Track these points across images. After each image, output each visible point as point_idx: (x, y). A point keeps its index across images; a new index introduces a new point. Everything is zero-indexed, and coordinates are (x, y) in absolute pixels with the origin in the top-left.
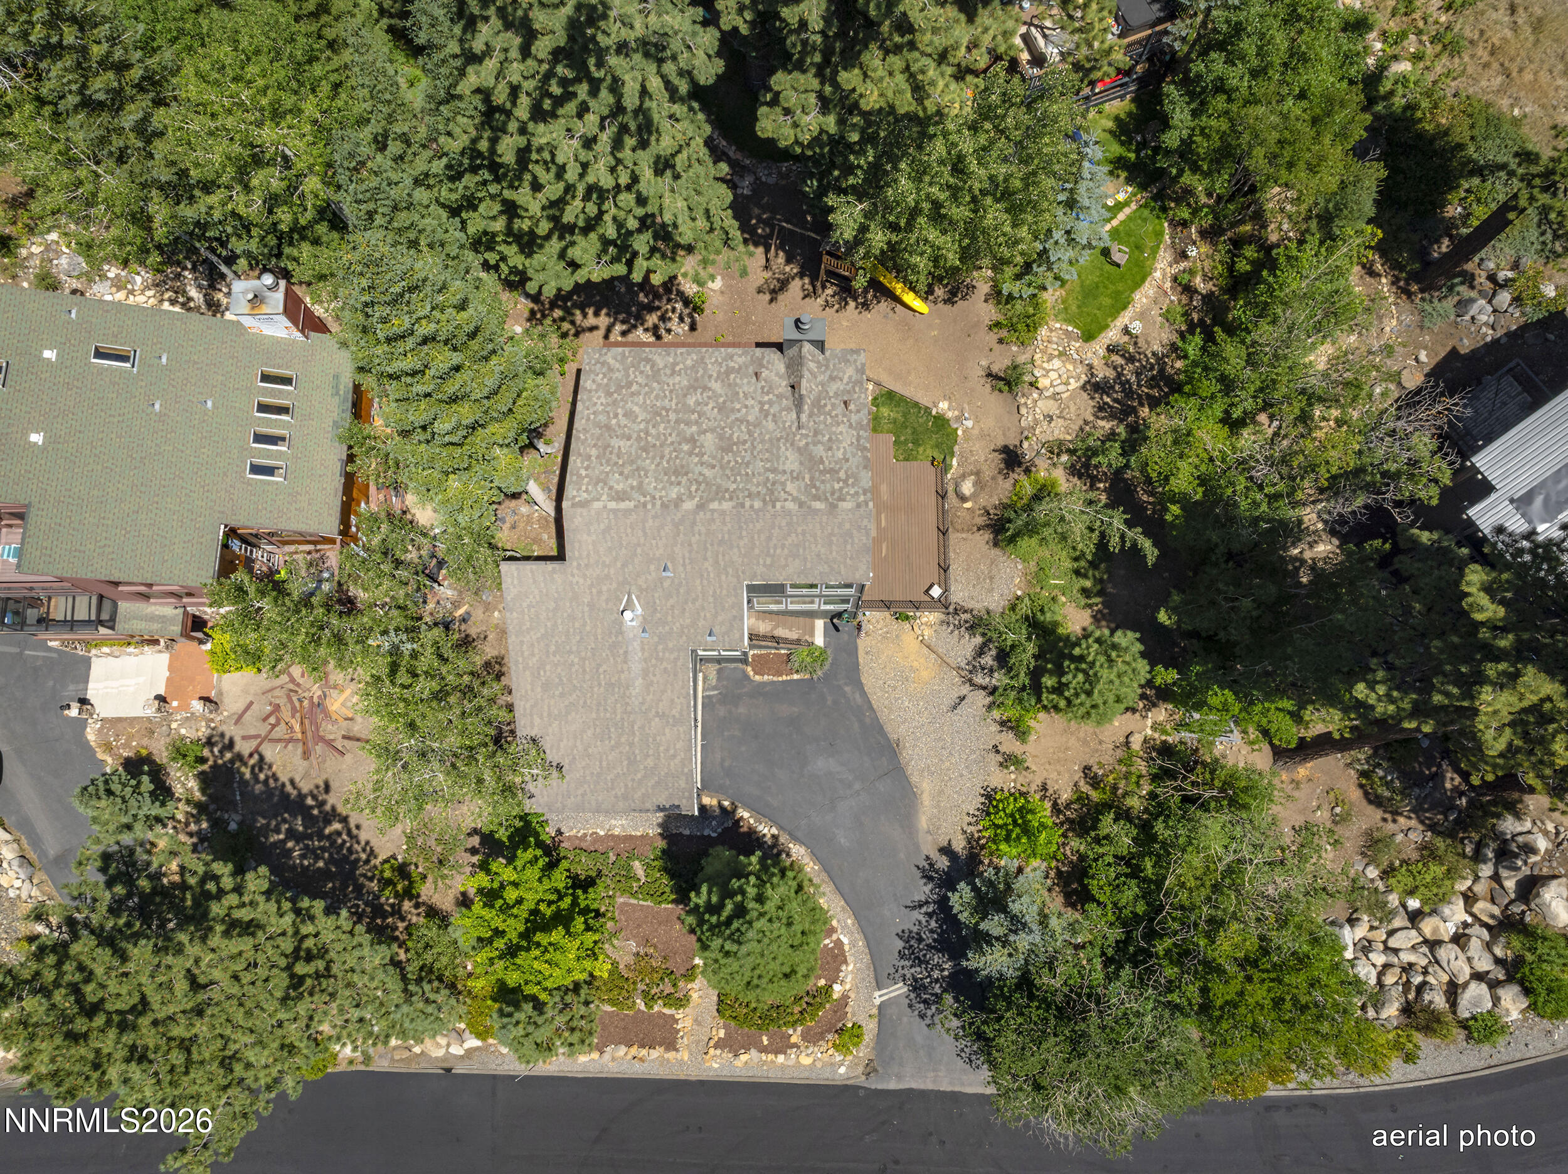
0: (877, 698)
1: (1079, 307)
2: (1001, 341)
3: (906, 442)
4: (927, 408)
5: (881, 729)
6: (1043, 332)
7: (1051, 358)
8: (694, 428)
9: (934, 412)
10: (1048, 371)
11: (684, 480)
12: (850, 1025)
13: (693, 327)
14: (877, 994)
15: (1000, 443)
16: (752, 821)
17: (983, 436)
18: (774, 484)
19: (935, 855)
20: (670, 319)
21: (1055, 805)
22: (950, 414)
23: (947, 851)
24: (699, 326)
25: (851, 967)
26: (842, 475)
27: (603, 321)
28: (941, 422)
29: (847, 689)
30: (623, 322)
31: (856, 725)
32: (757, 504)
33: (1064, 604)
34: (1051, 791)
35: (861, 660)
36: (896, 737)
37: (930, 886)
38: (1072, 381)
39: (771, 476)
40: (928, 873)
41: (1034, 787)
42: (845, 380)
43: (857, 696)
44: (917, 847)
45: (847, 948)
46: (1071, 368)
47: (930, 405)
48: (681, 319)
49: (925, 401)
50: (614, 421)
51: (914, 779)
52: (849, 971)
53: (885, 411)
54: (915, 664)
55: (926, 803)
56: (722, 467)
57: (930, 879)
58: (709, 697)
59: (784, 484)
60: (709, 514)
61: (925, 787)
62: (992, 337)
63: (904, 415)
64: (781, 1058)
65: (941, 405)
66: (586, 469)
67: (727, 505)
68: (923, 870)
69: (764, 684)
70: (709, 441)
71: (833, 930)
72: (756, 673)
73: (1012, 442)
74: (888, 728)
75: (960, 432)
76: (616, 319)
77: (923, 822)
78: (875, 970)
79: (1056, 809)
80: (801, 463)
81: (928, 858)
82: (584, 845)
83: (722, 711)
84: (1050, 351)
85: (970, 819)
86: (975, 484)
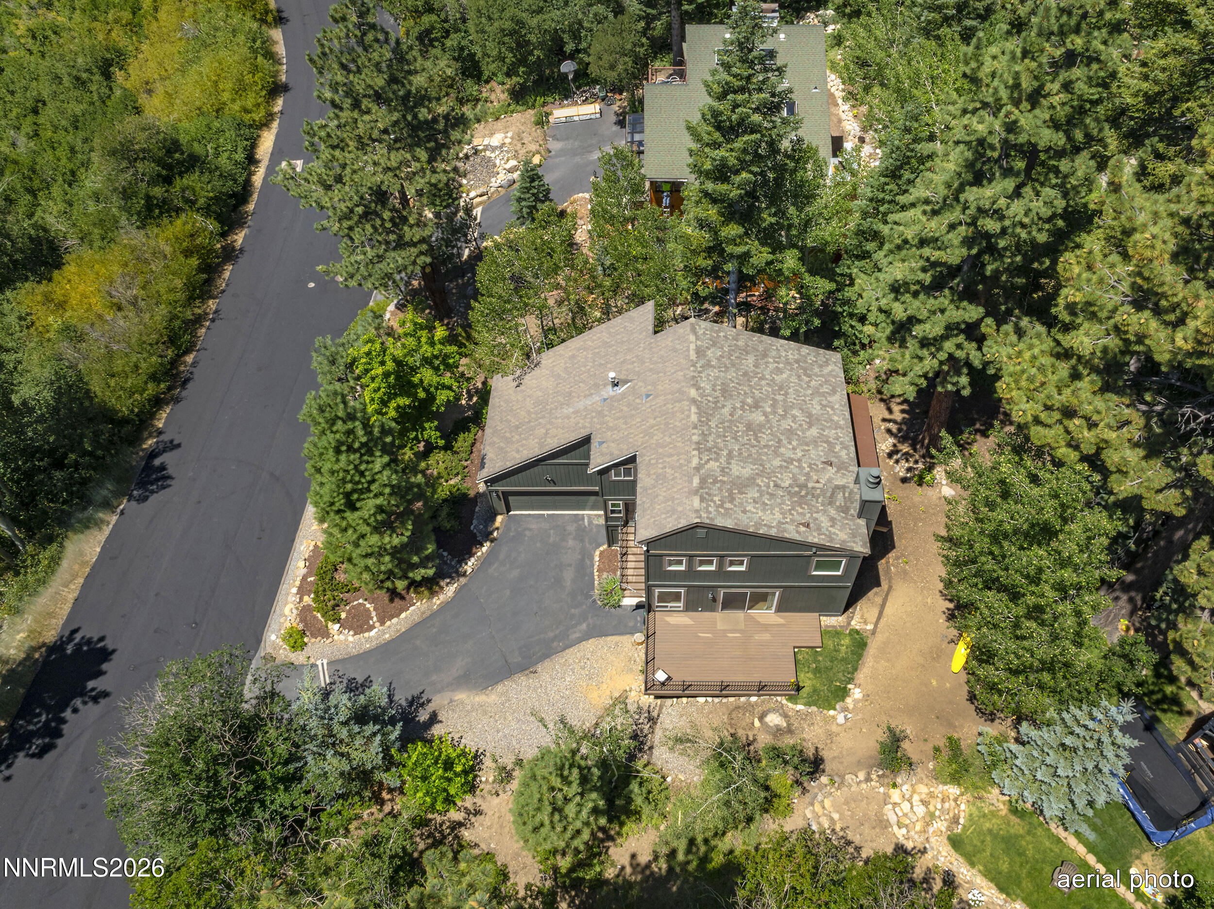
0: (573, 654)
1: (990, 831)
2: (937, 749)
3: (816, 661)
4: (853, 679)
5: (546, 656)
6: (953, 790)
7: (924, 803)
8: (769, 410)
9: (850, 686)
10: (910, 801)
11: (718, 394)
12: (306, 640)
13: (904, 480)
14: (325, 661)
15: (825, 754)
16: (479, 554)
17: (830, 735)
18: (718, 454)
19: (430, 708)
20: (907, 461)
21: (460, 824)
22: (849, 700)
23: (434, 719)
24: (906, 485)
25: (351, 639)
26: (728, 505)
27: (898, 416)
28: (842, 693)
29: (584, 626)
30: (899, 430)
31: (551, 635)
32: (695, 438)
33: (658, 829)
34: (473, 819)
35: (609, 638)
36: (539, 670)
37: (404, 704)
38: (904, 831)
39: (725, 453)
40: (417, 702)
41: (479, 801)
42: (832, 530)
43: (577, 635)
44: (440, 691)
45: (366, 635)
46: (918, 827)
47: (857, 681)
48: (909, 470)
49: (861, 676)
50: (771, 360)
51: (500, 688)
52: (349, 637)
53: (846, 641)
54: (604, 686)
55: (477, 699)
56: (730, 421)
57: (411, 704)
58: (583, 519)
59: (716, 460)
60: (686, 408)
61: (491, 698)
62: (942, 743)
63: (843, 660)
64: (294, 590)
65: (857, 690)
66: (725, 337)
67: (694, 418)
68: (419, 697)
69: (591, 558)
70: (758, 417)
71: (382, 623)
72: (601, 553)
73: (828, 766)
74: (547, 663)
75: (832, 712)
76: (901, 424)
77: (461, 696)
78: (345, 659)
79: (457, 825)
80: (738, 477)
81: (429, 701)
82: (478, 444)
83: (571, 528)
84: (933, 802)
85: (456, 739)
86: (778, 729)
